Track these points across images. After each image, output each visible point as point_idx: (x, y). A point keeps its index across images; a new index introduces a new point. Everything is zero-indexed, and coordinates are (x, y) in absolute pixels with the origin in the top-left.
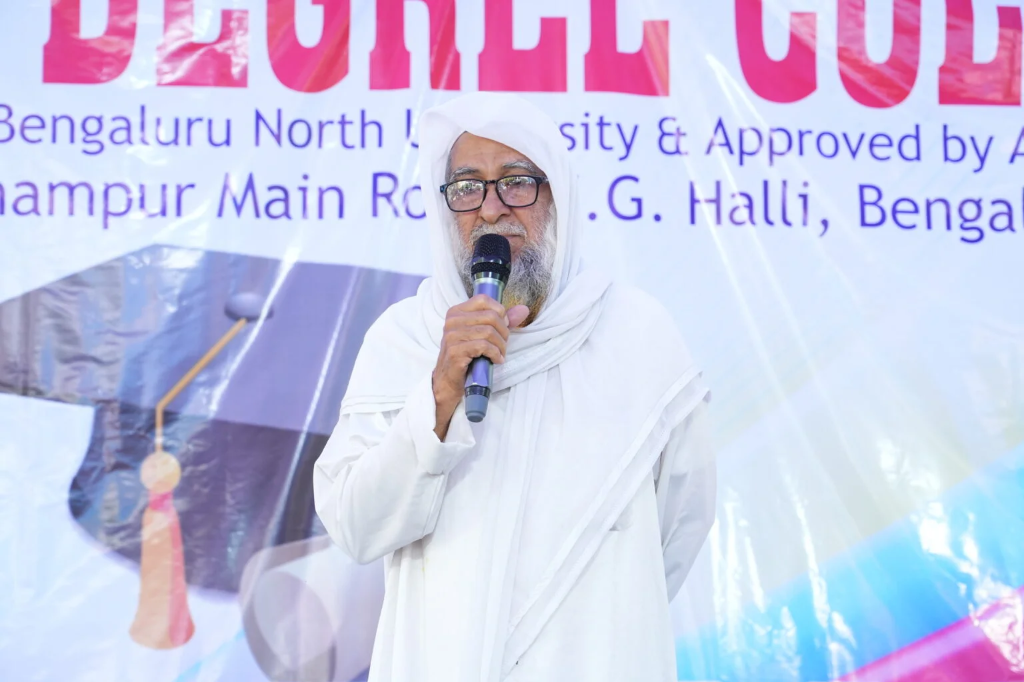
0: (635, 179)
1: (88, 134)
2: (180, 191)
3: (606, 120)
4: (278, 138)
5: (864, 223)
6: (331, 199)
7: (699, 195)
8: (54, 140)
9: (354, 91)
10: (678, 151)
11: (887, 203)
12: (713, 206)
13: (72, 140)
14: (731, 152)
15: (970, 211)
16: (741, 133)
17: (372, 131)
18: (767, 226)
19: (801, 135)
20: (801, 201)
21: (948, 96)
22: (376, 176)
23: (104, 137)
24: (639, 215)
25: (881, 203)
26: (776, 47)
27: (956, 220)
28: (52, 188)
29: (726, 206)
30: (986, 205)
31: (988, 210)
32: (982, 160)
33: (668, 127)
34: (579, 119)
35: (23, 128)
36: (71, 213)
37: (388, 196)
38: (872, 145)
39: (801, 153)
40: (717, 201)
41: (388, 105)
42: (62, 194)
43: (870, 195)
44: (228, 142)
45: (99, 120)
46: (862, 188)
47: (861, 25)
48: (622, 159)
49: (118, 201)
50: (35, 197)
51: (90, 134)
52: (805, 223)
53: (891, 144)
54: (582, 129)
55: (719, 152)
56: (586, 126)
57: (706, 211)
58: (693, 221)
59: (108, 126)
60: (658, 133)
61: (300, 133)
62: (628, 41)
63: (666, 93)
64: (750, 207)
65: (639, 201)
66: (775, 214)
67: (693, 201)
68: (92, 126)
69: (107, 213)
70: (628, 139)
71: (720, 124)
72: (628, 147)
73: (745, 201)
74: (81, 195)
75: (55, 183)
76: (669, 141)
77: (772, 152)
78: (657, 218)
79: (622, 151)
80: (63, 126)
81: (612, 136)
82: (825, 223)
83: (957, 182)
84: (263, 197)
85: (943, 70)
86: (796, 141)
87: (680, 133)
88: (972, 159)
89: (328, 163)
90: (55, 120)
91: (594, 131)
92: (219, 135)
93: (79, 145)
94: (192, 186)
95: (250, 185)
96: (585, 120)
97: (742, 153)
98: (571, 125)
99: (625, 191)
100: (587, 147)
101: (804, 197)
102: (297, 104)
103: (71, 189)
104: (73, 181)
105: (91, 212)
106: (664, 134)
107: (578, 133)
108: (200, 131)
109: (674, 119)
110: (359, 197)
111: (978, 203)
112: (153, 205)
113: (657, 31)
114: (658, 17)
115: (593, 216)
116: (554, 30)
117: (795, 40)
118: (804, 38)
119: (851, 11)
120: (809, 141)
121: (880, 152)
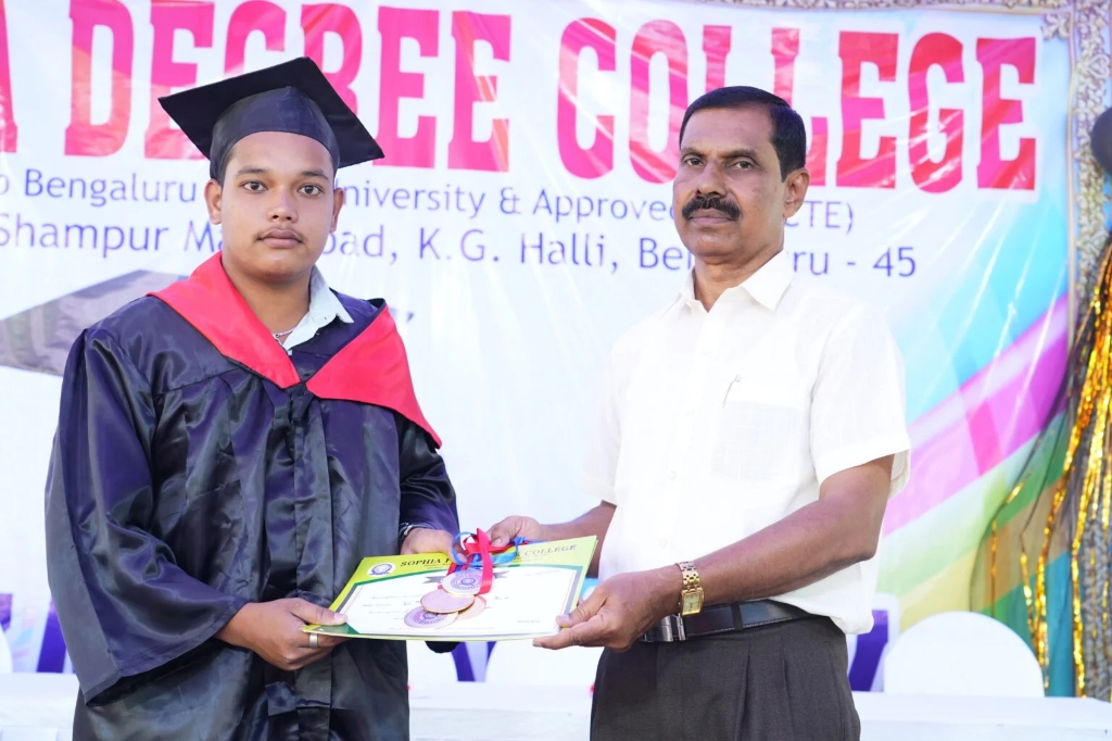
0: (481, 232)
1: (95, 192)
2: (158, 232)
3: (461, 190)
5: (642, 265)
7: (527, 243)
8: (71, 195)
10: (514, 211)
11: (660, 252)
12: (537, 251)
13: (84, 195)
14: (550, 212)
16: (558, 199)
18: (575, 266)
19: (600, 202)
20: (598, 249)
23: (106, 194)
24: (482, 257)
25: (656, 251)
26: (585, 139)
28: (68, 229)
29: (547, 249)
33: (508, 194)
34: (442, 188)
35: (49, 187)
36: (81, 245)
38: (651, 210)
39: (600, 214)
40: (540, 247)
42: (75, 233)
43: (648, 245)
44: (194, 199)
45: (103, 182)
46: (642, 240)
47: (645, 125)
48: (472, 217)
49: (114, 238)
50: (55, 234)
51: (97, 193)
52: (601, 264)
53: (664, 209)
54: (445, 196)
55: (543, 212)
56: (447, 194)
57: (532, 254)
58: (523, 260)
59: (110, 187)
60: (500, 199)
62: (481, 132)
63: (505, 169)
64: (563, 251)
65: (482, 247)
66: (580, 256)
67: (523, 247)
68: (98, 187)
69: (106, 247)
70: (477, 201)
71: (543, 193)
72: (477, 209)
73: (558, 247)
74: (88, 234)
75: (70, 225)
76: (507, 204)
77: (579, 214)
78: (496, 259)
79: (472, 211)
80: (78, 187)
81: (465, 202)
82: (615, 264)
86: (596, 206)
87: (515, 199)
90: (72, 182)
91: (453, 197)
92: (188, 195)
93: (89, 199)
94: (166, 229)
95: (209, 230)
96: (447, 189)
97: (558, 213)
98: (437, 192)
99: (472, 240)
100: (447, 207)
101: (601, 246)
103: (81, 229)
104: (83, 224)
105: (95, 245)
106: (504, 199)
107: (441, 198)
108: (174, 191)
109: (511, 189)
112: (138, 241)
113: (500, 126)
114: (501, 116)
115: (449, 258)
116: (427, 125)
117: (599, 135)
118: (606, 133)
119: (640, 115)
120: (606, 207)
121: (656, 214)
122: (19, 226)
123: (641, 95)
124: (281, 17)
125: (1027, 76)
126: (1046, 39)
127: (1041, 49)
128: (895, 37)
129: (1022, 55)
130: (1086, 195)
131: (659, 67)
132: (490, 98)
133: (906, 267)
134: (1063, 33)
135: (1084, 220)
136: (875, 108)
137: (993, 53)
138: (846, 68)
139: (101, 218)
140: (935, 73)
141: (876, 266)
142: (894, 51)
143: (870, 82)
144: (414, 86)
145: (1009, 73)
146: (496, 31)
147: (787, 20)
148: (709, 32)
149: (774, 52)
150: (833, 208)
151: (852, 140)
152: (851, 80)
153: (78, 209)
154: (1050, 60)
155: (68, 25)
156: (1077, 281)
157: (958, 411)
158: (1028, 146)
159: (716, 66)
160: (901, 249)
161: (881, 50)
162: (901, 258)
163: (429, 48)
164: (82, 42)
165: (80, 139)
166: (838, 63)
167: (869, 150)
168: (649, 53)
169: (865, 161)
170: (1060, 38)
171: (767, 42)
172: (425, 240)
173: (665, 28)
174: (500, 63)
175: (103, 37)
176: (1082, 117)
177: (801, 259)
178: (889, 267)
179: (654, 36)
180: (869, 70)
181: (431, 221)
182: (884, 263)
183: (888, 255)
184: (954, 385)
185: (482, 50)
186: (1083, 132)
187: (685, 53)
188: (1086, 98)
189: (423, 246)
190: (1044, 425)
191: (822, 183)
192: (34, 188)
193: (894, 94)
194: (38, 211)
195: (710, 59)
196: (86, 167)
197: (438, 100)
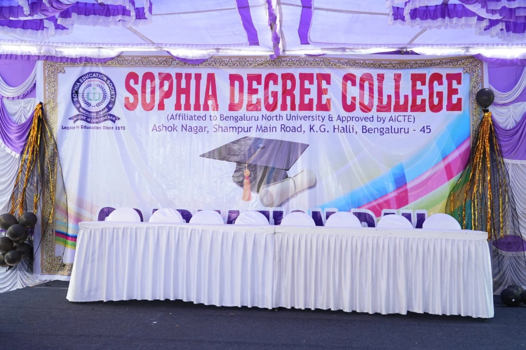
0: (324, 125)
2: (250, 128)
3: (319, 116)
4: (266, 119)
5: (363, 132)
6: (274, 129)
8: (230, 120)
9: (278, 111)
10: (332, 120)
11: (367, 129)
14: (341, 120)
15: (382, 130)
16: (342, 117)
17: (281, 117)
18: (347, 133)
21: (378, 111)
22: (282, 125)
24: (325, 131)
26: (349, 103)
27: (379, 131)
28: (230, 128)
29: (340, 129)
30: (384, 129)
31: (385, 130)
32: (384, 121)
33: (330, 116)
34: (315, 115)
35: (225, 118)
36: (233, 131)
37: (283, 128)
38: (365, 119)
39: (352, 120)
40: (338, 129)
41: (284, 113)
42: (231, 129)
43: (364, 128)
44: (258, 120)
46: (363, 126)
47: (363, 98)
48: (322, 122)
49: (240, 129)
50: (227, 129)
51: (236, 119)
52: (353, 132)
53: (368, 119)
55: (339, 120)
57: (336, 130)
58: (334, 132)
59: (239, 118)
61: (269, 118)
62: (324, 102)
63: (330, 110)
64: (344, 130)
65: (325, 129)
66: (348, 131)
67: (334, 129)
68: (236, 118)
69: (238, 132)
70: (323, 118)
71: (339, 116)
72: (323, 120)
74: (234, 129)
76: (330, 119)
77: (347, 121)
78: (328, 132)
80: (232, 118)
81: (320, 118)
82: (356, 132)
83: (380, 125)
84: (263, 129)
85: (377, 106)
86: (352, 118)
87: (332, 117)
88: (382, 121)
89: (274, 123)
90: (230, 117)
91: (317, 117)
92: (256, 119)
93: (234, 121)
94: (252, 127)
95: (261, 127)
97: (343, 120)
99: (322, 127)
101: (353, 128)
102: (269, 113)
103: (233, 128)
105: (236, 131)
107: (315, 118)
108: (253, 118)
110: (279, 129)
111: (383, 128)
112: (246, 130)
113: (328, 100)
114: (329, 98)
115: (317, 132)
116: (311, 100)
117: (352, 102)
118: (354, 102)
119: (362, 96)
120: (354, 119)
121: (366, 120)
122: (219, 127)
123: (362, 91)
124: (277, 76)
125: (459, 83)
126: (464, 73)
127: (462, 75)
128: (425, 74)
129: (458, 78)
130: (475, 111)
131: (366, 85)
132: (326, 94)
133: (428, 131)
134: (469, 72)
135: (474, 118)
136: (420, 92)
137: (450, 77)
138: (412, 82)
139: (237, 125)
140: (436, 83)
141: (421, 131)
142: (425, 78)
143: (419, 86)
144: (308, 91)
145: (454, 82)
146: (327, 78)
147: (398, 72)
148: (378, 75)
149: (395, 79)
150: (410, 117)
151: (414, 100)
152: (414, 86)
153: (232, 123)
154: (465, 78)
155: (229, 81)
156: (473, 133)
157: (442, 165)
158: (459, 100)
159: (381, 84)
160: (427, 126)
161: (422, 78)
162: (427, 129)
163: (311, 83)
164: (232, 84)
165: (232, 107)
166: (411, 82)
167: (419, 102)
168: (364, 82)
169: (418, 105)
170: (468, 73)
171: (393, 77)
172: (311, 127)
173: (368, 75)
174: (328, 85)
175: (237, 83)
176: (474, 92)
177: (402, 130)
178: (424, 131)
179: (365, 77)
180: (419, 83)
181: (312, 123)
182: (423, 130)
183: (424, 127)
184: (441, 159)
185: (324, 83)
186: (474, 96)
187: (373, 81)
188: (475, 87)
189: (311, 129)
190: (465, 168)
191: (407, 111)
192: (222, 119)
193: (425, 89)
194: (224, 124)
195: (379, 82)
196: (234, 114)
197: (314, 95)
